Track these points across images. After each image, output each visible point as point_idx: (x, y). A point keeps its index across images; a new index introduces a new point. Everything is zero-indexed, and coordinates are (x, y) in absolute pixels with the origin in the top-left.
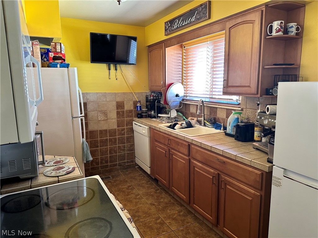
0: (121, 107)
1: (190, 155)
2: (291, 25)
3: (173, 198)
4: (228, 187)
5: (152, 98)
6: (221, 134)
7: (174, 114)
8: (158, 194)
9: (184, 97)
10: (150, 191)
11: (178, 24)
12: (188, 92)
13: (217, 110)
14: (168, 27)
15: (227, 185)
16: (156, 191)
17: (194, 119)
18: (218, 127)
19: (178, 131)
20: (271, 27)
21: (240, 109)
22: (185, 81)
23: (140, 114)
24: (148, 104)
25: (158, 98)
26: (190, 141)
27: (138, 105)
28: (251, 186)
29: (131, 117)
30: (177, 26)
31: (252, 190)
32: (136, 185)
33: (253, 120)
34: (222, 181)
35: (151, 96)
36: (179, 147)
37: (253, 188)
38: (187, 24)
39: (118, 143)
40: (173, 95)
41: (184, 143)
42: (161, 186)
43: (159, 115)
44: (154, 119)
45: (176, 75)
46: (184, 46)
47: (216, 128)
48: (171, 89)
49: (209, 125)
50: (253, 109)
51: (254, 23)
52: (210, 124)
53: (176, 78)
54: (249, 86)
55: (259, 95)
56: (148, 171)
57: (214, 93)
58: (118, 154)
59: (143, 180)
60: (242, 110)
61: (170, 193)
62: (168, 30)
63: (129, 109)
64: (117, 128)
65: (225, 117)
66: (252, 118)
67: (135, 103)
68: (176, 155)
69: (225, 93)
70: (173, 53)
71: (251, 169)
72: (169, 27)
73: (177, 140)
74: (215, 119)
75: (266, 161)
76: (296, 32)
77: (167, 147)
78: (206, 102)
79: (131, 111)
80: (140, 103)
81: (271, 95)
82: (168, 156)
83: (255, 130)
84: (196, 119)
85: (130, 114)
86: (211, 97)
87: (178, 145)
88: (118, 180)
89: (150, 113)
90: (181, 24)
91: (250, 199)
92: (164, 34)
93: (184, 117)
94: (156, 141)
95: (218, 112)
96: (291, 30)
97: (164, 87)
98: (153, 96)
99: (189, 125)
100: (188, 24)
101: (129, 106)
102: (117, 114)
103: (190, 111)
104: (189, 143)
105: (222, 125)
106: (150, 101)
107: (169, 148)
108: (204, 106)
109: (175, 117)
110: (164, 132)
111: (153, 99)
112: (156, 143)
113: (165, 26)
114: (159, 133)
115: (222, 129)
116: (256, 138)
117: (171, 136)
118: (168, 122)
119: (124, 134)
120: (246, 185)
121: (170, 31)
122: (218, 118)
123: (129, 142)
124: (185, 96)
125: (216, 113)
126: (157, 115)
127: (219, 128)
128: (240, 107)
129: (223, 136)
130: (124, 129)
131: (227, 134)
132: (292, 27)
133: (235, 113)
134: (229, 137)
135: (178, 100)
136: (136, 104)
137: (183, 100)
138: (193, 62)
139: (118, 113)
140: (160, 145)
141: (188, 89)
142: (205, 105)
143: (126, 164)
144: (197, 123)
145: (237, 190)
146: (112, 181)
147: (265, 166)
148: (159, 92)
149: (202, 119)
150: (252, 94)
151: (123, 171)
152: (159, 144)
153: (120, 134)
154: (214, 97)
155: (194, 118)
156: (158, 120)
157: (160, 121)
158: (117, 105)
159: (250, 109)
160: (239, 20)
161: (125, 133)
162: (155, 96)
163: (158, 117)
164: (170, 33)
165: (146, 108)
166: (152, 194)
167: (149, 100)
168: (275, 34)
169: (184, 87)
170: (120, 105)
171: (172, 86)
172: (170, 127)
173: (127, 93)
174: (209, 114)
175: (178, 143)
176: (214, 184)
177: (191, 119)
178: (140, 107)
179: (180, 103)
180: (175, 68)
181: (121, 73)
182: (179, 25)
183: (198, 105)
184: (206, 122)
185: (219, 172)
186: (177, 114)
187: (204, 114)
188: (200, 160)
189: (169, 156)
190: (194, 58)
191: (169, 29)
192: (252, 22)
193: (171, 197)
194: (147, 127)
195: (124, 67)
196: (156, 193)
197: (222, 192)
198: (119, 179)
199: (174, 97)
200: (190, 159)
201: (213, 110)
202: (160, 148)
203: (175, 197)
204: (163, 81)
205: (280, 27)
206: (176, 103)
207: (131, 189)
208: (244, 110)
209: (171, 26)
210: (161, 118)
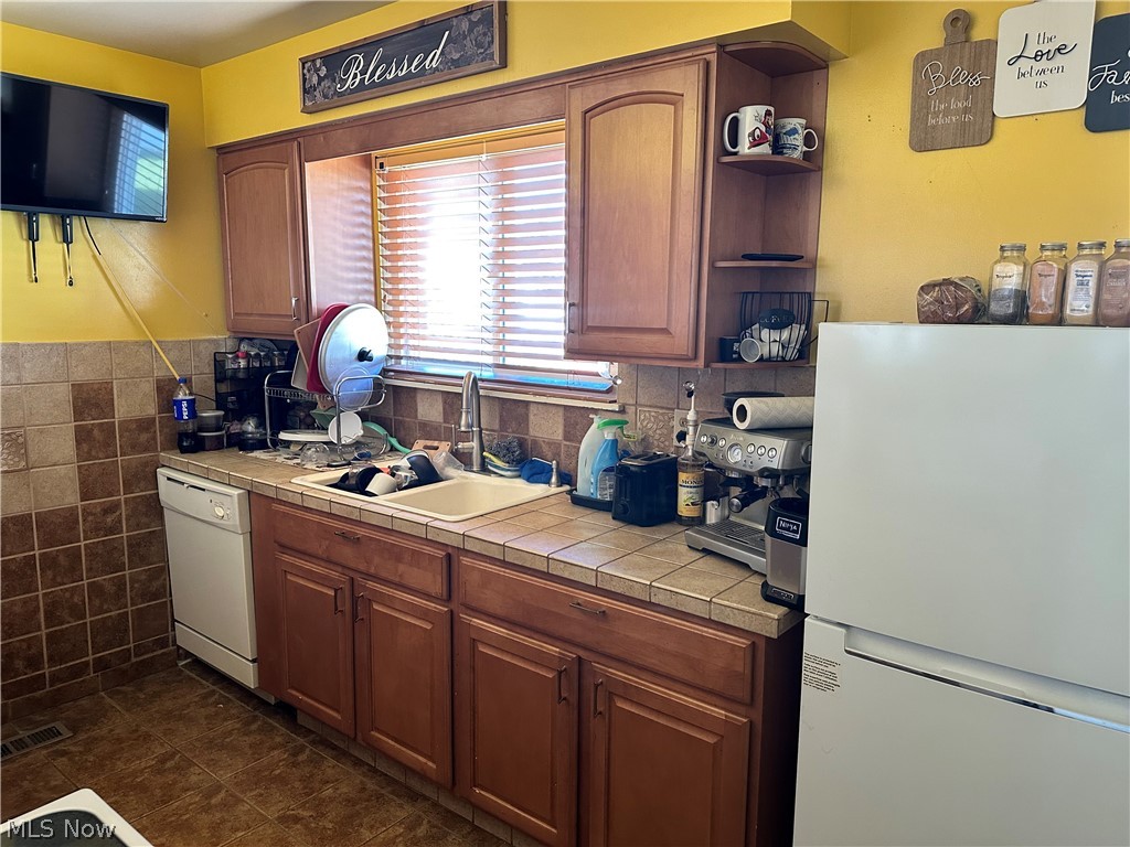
0: (97, 405)
1: (454, 596)
2: (792, 126)
3: (374, 770)
4: (620, 704)
5: (243, 363)
6: (552, 500)
7: (351, 428)
8: (307, 770)
9: (386, 360)
10: (265, 760)
11: (363, 72)
12: (402, 342)
13: (528, 410)
14: (315, 80)
15: (616, 699)
16: (295, 755)
17: (437, 448)
18: (537, 474)
19: (385, 501)
20: (735, 123)
21: (615, 407)
22: (389, 297)
23: (193, 436)
24: (224, 388)
25: (268, 364)
26: (457, 542)
27: (181, 396)
28: (711, 692)
29: (146, 450)
30: (358, 80)
31: (715, 706)
32: (198, 744)
33: (664, 447)
34: (596, 686)
35: (237, 357)
36: (401, 568)
37: (718, 702)
38: (405, 78)
39: (89, 570)
40: (347, 353)
41: (428, 549)
42: (310, 732)
43: (284, 436)
44: (258, 454)
45: (352, 275)
46: (379, 161)
47: (531, 479)
48: (338, 329)
49: (503, 469)
50: (662, 408)
51: (679, 104)
52: (506, 466)
53: (351, 286)
54: (665, 331)
55: (701, 363)
56: (247, 675)
57: (509, 349)
58: (88, 620)
59: (225, 720)
60: (622, 411)
61: (356, 754)
62: (317, 93)
63: (136, 413)
64: (80, 504)
65: (560, 438)
66: (657, 437)
67: (165, 389)
68: (389, 601)
69: (573, 353)
70: (335, 187)
71: (709, 632)
72: (321, 79)
73: (391, 539)
74: (522, 443)
75: (760, 598)
76: (805, 149)
77: (340, 569)
78: (483, 380)
79: (145, 425)
80: (190, 389)
81: (735, 361)
82: (348, 607)
83: (680, 482)
84: (445, 447)
85: (144, 437)
86: (501, 362)
87: (399, 559)
88: (103, 738)
89: (235, 428)
90: (378, 73)
91: (711, 740)
92: (299, 106)
93: (394, 441)
94: (284, 548)
95: (531, 417)
96: (790, 140)
97: (304, 319)
98: (247, 356)
99: (426, 474)
100: (409, 76)
101: (134, 403)
102: (78, 442)
103: (416, 417)
104: (450, 551)
105: (554, 466)
106: (234, 379)
107: (352, 574)
108: (479, 396)
109: (357, 442)
110: (327, 510)
111: (247, 368)
112: (286, 558)
113: (304, 75)
114: (299, 513)
115: (554, 479)
116: (684, 511)
117: (359, 523)
118: (329, 466)
119: (115, 529)
120: (691, 691)
121: (325, 97)
122: (535, 442)
123: (143, 560)
124: (390, 357)
125: (523, 421)
126: (275, 433)
127: (543, 477)
128: (615, 402)
129: (567, 511)
130: (115, 507)
131: (579, 501)
132: (794, 131)
133: (606, 424)
134: (589, 511)
135: (367, 372)
136: (173, 392)
137: (385, 372)
138: (419, 228)
139: (82, 436)
140: (308, 566)
141: (402, 331)
142: (482, 392)
143: (134, 660)
144: (455, 463)
145: (659, 712)
146: (73, 749)
147: (767, 616)
148: (271, 340)
149: (475, 444)
150: (676, 359)
151: (119, 692)
152: (299, 562)
153: (97, 529)
154: (510, 361)
155: (436, 444)
156: (281, 457)
157: (290, 462)
158: (75, 398)
159: (650, 406)
160: (622, 87)
161: (120, 522)
162: (257, 355)
163: (277, 444)
164: (326, 103)
165: (218, 409)
166: (277, 772)
167: (229, 373)
168: (747, 151)
169: (388, 323)
170: (90, 402)
171: (343, 317)
172: (342, 484)
173: (127, 343)
174: (497, 427)
175: (396, 554)
176: (565, 699)
177: (426, 447)
178: (191, 403)
179: (378, 385)
180: (346, 246)
181: (94, 257)
182: (367, 76)
183: (461, 394)
184: (490, 456)
185: (582, 653)
186: (364, 428)
187: (479, 427)
188: (500, 612)
189: (356, 607)
190: (421, 212)
191: (320, 88)
192: (673, 99)
193: (365, 769)
194: (236, 492)
195: (102, 228)
196: (295, 765)
197: (597, 727)
198: (105, 731)
199: (351, 362)
200: (452, 611)
201: (513, 413)
202: (309, 575)
203: (382, 766)
204: (297, 295)
205: (763, 129)
206: (359, 383)
207: (177, 768)
208: (631, 410)
209: (331, 76)
210: (293, 448)
